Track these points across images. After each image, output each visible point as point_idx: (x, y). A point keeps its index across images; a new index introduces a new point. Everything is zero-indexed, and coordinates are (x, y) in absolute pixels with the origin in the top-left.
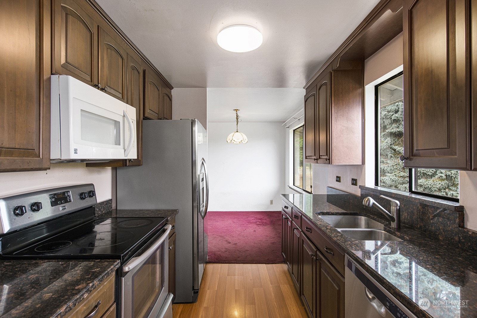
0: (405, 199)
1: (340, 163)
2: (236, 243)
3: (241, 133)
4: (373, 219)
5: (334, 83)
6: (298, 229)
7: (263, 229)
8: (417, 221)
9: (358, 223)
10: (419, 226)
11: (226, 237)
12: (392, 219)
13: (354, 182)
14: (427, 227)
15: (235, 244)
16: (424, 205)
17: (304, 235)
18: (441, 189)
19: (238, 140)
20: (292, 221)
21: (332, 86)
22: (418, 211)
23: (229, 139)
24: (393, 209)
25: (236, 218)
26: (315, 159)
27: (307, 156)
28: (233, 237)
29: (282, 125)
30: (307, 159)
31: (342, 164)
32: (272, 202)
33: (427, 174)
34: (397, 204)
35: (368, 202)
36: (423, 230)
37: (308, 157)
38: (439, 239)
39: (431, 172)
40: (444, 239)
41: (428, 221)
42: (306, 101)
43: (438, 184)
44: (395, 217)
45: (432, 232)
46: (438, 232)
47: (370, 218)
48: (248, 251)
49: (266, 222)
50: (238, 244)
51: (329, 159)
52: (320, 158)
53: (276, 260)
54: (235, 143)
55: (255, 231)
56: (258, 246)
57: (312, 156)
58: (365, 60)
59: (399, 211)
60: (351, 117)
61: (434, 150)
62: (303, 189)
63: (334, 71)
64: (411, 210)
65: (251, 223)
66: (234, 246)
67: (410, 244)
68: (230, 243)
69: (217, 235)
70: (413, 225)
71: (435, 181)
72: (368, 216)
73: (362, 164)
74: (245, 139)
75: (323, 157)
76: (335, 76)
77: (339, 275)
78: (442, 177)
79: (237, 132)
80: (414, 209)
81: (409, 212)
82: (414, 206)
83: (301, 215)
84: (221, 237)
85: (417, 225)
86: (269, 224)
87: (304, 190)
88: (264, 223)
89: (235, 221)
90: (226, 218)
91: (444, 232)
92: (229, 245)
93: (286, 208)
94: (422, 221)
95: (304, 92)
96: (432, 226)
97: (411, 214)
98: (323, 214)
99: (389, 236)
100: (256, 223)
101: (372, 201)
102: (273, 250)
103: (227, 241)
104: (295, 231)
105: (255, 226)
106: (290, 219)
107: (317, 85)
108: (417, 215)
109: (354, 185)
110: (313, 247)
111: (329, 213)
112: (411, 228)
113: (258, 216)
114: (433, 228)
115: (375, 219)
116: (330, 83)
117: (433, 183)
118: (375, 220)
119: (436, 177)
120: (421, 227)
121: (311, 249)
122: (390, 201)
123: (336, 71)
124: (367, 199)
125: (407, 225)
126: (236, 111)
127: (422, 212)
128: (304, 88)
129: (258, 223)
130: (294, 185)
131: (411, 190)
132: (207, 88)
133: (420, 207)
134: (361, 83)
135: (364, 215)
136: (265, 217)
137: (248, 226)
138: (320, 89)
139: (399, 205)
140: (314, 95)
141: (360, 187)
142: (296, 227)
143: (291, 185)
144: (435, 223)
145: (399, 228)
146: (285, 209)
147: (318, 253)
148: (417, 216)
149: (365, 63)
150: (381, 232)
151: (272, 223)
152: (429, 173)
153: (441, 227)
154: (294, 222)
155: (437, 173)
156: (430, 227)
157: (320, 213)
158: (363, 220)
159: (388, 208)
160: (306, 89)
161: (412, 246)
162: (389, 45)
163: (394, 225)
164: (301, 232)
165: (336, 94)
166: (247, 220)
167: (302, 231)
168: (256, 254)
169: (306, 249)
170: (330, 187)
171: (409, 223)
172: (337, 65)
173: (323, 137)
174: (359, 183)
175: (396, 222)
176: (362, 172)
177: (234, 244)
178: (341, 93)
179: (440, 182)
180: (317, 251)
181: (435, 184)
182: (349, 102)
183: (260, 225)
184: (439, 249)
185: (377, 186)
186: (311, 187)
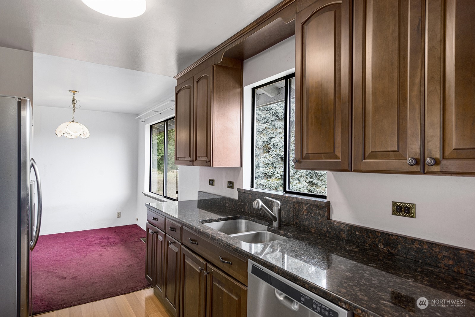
0: (284, 198)
1: (220, 165)
2: (75, 276)
3: (79, 124)
4: (254, 221)
5: (216, 78)
6: (175, 242)
7: (112, 251)
8: (293, 218)
9: (238, 227)
10: (294, 223)
11: (57, 271)
12: (275, 218)
13: (230, 185)
14: (302, 222)
15: (75, 278)
16: (299, 202)
17: (185, 249)
18: (277, 188)
19: (75, 133)
20: (165, 234)
21: (214, 82)
22: (294, 208)
23: (61, 132)
24: (276, 209)
25: (68, 241)
26: (191, 161)
27: (178, 157)
28: (68, 268)
29: (136, 118)
30: (178, 160)
31: (222, 166)
32: (119, 215)
33: (268, 174)
34: (278, 205)
35: (258, 204)
36: (298, 225)
37: (179, 159)
38: (312, 232)
39: (271, 172)
40: (315, 231)
41: (303, 217)
42: (177, 94)
43: (275, 183)
44: (277, 216)
45: (306, 226)
46: (311, 225)
47: (250, 220)
48: (96, 283)
49: (114, 242)
50: (79, 277)
51: (210, 161)
52: (196, 159)
53: (138, 287)
54: (68, 136)
55: (101, 255)
56: (110, 274)
57: (186, 157)
58: (244, 60)
59: (280, 211)
60: (231, 117)
61: (322, 154)
62: (163, 196)
63: (217, 65)
64: (288, 208)
65: (93, 245)
66: (73, 281)
67: (296, 240)
68: (65, 278)
69: (41, 271)
70: (290, 222)
71: (274, 181)
72: (248, 219)
73: (240, 166)
74: (86, 133)
75: (201, 159)
76: (217, 70)
77: (238, 284)
78: (278, 176)
79: (73, 121)
80: (291, 208)
81: (286, 210)
82: (291, 204)
83: (181, 226)
84: (48, 272)
85: (293, 222)
86: (119, 243)
87: (165, 197)
88: (111, 243)
89: (67, 247)
90: (50, 244)
91: (315, 225)
92: (65, 281)
93: (155, 220)
94: (298, 217)
95: (175, 82)
96: (306, 221)
97: (288, 212)
98: (206, 221)
99: (273, 235)
100: (100, 244)
101: (261, 203)
102: (131, 274)
103: (59, 276)
104: (171, 246)
105: (100, 249)
106: (162, 232)
107: (194, 77)
108: (293, 212)
109: (231, 188)
110: (202, 260)
111: (212, 219)
112: (288, 225)
113: (102, 235)
114: (307, 223)
115: (255, 220)
116: (211, 78)
117: (272, 183)
118: (256, 222)
119: (275, 177)
120: (296, 223)
121: (198, 263)
122: (273, 202)
123: (218, 66)
124: (256, 202)
125: (285, 223)
126: (74, 93)
127: (298, 210)
128: (175, 77)
129: (103, 244)
130: (150, 191)
131: (285, 190)
132: (34, 53)
133: (296, 205)
134: (240, 83)
135: (244, 218)
136: (112, 235)
137: (88, 250)
138: (198, 82)
139: (280, 205)
140: (189, 88)
141: (238, 189)
142: (173, 240)
143: (147, 191)
144: (309, 218)
145: (280, 227)
146: (154, 222)
147: (209, 265)
148: (293, 214)
149: (244, 63)
150: (266, 233)
151: (124, 242)
152: (269, 173)
153: (313, 221)
154: (168, 235)
155: (275, 173)
156: (304, 223)
157: (203, 221)
158: (243, 223)
159: (271, 208)
160: (177, 79)
161: (298, 241)
162: (269, 51)
163: (275, 224)
164: (182, 246)
165: (217, 91)
166: (86, 242)
167: (182, 244)
168: (109, 285)
169: (189, 264)
170: (201, 192)
171: (286, 220)
172: (221, 60)
173: (201, 137)
174: (236, 186)
175: (277, 221)
176: (239, 174)
177: (72, 278)
178: (223, 90)
179: (277, 181)
180: (207, 264)
181: (274, 183)
182: (230, 101)
183: (106, 246)
184: (317, 241)
185: (252, 188)
186: (177, 192)
